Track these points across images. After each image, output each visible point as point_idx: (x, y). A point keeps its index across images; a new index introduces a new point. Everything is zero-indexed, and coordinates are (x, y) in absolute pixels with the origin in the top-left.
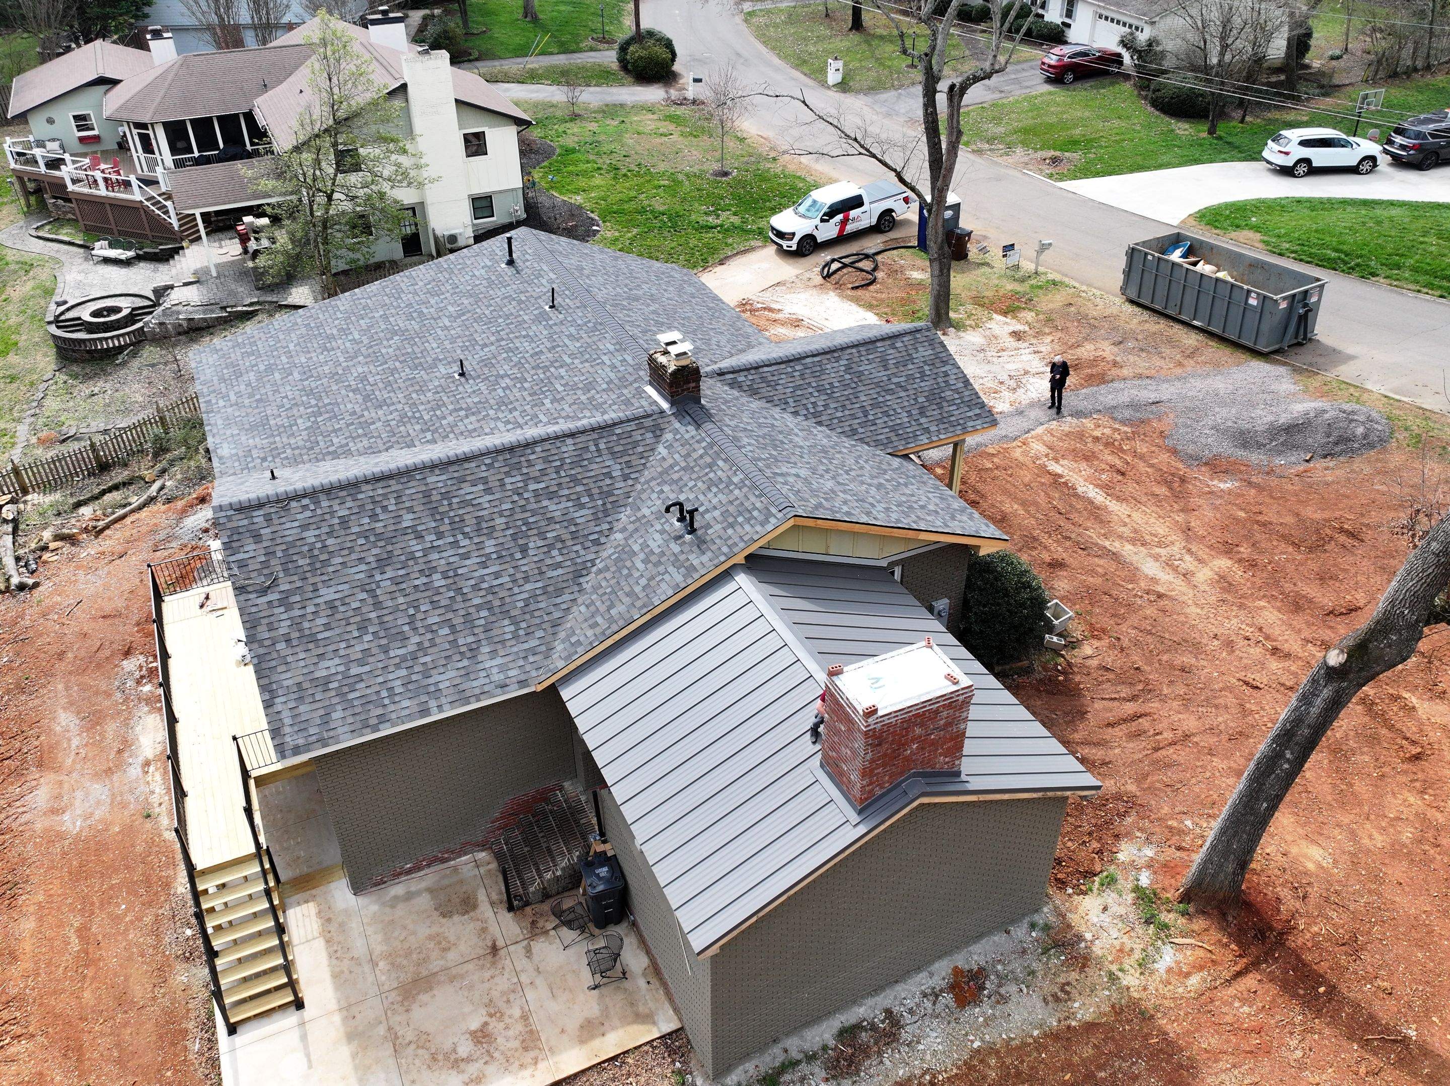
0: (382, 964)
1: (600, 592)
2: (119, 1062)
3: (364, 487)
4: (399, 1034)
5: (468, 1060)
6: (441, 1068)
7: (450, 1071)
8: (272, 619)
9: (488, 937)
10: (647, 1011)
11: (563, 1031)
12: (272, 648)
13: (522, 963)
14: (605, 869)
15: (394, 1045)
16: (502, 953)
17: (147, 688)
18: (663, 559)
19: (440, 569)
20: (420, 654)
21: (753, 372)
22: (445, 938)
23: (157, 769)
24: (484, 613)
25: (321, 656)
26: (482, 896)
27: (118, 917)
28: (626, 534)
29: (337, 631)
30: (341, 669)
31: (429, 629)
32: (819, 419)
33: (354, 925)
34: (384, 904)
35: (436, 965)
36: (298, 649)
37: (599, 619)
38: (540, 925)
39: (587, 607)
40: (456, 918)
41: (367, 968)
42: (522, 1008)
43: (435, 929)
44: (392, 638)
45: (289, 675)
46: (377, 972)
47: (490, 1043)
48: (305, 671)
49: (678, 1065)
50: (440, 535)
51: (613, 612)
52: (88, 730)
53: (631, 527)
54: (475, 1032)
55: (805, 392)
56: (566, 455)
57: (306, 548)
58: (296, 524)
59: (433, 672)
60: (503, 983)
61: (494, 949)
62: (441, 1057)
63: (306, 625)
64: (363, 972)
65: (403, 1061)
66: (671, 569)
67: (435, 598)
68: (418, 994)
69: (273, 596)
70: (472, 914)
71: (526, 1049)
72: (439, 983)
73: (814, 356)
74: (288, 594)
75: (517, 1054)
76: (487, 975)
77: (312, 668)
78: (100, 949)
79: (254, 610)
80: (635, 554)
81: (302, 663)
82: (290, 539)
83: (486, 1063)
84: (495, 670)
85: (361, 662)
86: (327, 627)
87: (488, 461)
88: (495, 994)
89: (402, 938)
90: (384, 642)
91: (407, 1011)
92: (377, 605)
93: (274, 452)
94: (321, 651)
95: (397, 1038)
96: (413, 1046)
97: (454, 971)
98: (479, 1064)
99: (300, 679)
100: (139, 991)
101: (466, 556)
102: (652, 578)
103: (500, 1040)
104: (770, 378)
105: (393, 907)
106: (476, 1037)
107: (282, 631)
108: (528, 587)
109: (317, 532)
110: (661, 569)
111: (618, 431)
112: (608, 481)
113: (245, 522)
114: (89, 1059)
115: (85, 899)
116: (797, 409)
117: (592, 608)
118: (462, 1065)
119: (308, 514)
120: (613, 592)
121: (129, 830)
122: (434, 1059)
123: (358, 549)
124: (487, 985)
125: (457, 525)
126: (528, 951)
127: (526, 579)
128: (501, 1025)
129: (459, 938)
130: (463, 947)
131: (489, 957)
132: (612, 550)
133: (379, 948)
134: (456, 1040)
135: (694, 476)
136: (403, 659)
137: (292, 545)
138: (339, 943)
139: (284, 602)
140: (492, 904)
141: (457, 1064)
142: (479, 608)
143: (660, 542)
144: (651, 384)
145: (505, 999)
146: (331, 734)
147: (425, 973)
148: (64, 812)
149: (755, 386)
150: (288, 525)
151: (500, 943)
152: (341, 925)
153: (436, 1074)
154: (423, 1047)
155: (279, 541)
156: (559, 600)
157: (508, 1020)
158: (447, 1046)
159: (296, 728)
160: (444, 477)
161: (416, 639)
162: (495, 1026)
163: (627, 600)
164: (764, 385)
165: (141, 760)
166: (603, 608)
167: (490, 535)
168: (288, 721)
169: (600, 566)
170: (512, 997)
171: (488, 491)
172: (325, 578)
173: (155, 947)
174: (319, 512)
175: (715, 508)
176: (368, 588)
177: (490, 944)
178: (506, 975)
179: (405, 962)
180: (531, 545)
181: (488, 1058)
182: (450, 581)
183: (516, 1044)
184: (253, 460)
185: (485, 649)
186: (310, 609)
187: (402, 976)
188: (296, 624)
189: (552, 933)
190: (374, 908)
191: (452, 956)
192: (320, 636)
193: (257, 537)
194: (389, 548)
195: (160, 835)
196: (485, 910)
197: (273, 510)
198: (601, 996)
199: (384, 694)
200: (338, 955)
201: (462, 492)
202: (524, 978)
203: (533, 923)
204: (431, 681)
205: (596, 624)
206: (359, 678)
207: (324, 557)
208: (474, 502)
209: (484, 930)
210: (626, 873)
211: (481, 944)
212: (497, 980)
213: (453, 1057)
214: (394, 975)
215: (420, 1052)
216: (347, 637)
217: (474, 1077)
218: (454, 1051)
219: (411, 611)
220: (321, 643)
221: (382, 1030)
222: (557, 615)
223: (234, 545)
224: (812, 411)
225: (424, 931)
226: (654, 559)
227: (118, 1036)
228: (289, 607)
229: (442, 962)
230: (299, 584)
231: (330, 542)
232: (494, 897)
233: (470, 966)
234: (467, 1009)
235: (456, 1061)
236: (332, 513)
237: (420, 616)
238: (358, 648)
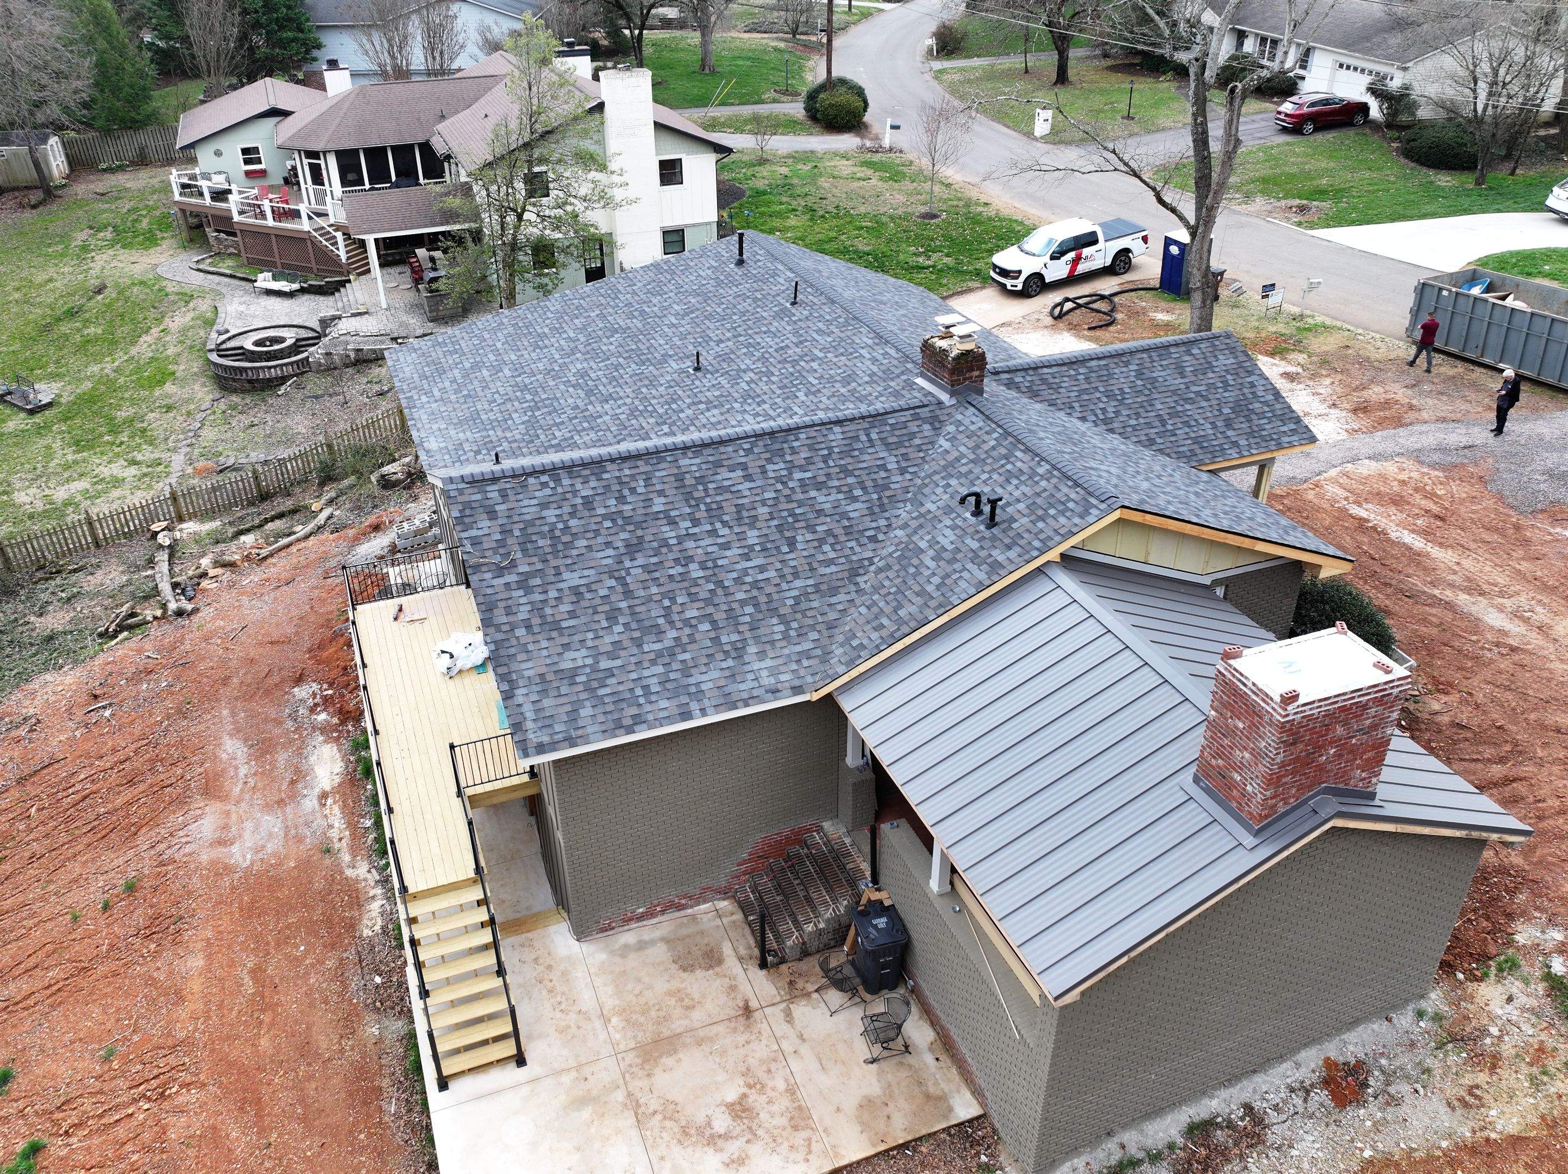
0: (615, 1020)
1: (883, 592)
2: (304, 1119)
3: (609, 466)
4: (642, 1101)
5: (726, 1137)
6: (694, 1144)
7: (706, 1149)
8: (510, 602)
9: (739, 997)
10: (939, 1093)
11: (838, 1110)
12: (510, 634)
13: (781, 1028)
14: (884, 920)
15: (636, 1114)
16: (758, 1015)
17: (323, 717)
18: (959, 556)
19: (697, 559)
20: (678, 650)
21: (1031, 372)
22: (687, 995)
23: (335, 802)
24: (749, 609)
25: (566, 646)
26: (727, 950)
27: (296, 958)
28: (909, 531)
29: (583, 619)
30: (589, 661)
31: (687, 622)
32: (1111, 426)
33: (579, 975)
34: (612, 953)
35: (679, 1025)
36: (539, 637)
37: (885, 621)
38: (800, 985)
39: (868, 608)
40: (699, 973)
41: (598, 1024)
42: (786, 1080)
43: (675, 984)
44: (646, 631)
45: (530, 664)
46: (610, 1029)
47: (751, 1119)
48: (548, 661)
49: (984, 1158)
50: (696, 522)
51: (902, 613)
52: (256, 759)
53: (914, 524)
54: (733, 1104)
55: (1092, 396)
56: (834, 444)
57: (546, 528)
58: (535, 502)
59: (693, 671)
60: (760, 1050)
61: (747, 1011)
62: (693, 1131)
63: (548, 611)
64: (594, 1029)
65: (648, 1133)
66: (969, 566)
67: (693, 590)
68: (661, 1056)
69: (511, 578)
70: (717, 969)
71: (795, 1128)
72: (684, 1045)
73: (1099, 359)
74: (527, 576)
75: (785, 1134)
76: (742, 1039)
77: (556, 659)
78: (278, 993)
79: (489, 591)
80: (922, 551)
81: (545, 653)
82: (528, 517)
83: (748, 1141)
84: (764, 673)
85: (612, 656)
86: (572, 615)
87: (746, 446)
88: (752, 1062)
89: (636, 992)
90: (637, 634)
91: (649, 1075)
92: (628, 594)
93: (489, 446)
94: (565, 640)
95: (638, 1105)
96: (659, 1117)
97: (701, 1033)
98: (741, 1142)
99: (543, 670)
100: (324, 1042)
101: (726, 546)
102: (948, 576)
103: (763, 1116)
104: (1052, 380)
105: (623, 956)
106: (733, 1110)
107: (521, 616)
108: (798, 583)
109: (558, 512)
110: (957, 566)
111: (892, 421)
112: (883, 474)
113: (478, 497)
114: (269, 1115)
115: (258, 938)
116: (1084, 414)
117: (875, 610)
118: (720, 1142)
119: (548, 491)
120: (899, 591)
121: (305, 865)
122: (685, 1132)
123: (603, 532)
124: (742, 1051)
125: (715, 513)
126: (789, 1016)
127: (796, 575)
128: (763, 1099)
129: (704, 996)
130: (709, 1006)
131: (741, 1019)
132: (893, 548)
133: (610, 1003)
134: (710, 1112)
135: (987, 468)
136: (659, 654)
137: (531, 523)
138: (563, 993)
139: (523, 584)
140: (741, 959)
141: (713, 1140)
142: (743, 603)
143: (953, 538)
144: (922, 375)
145: (765, 1068)
146: (580, 732)
147: (666, 1033)
148: (232, 844)
149: (1035, 388)
150: (526, 502)
151: (754, 1004)
152: (564, 974)
153: (690, 1149)
154: (671, 1119)
155: (516, 519)
156: (833, 600)
157: (771, 1094)
158: (700, 1119)
159: (540, 724)
160: (698, 461)
161: (672, 634)
162: (754, 1098)
163: (918, 600)
164: (1044, 387)
165: (317, 791)
166: (888, 609)
167: (752, 526)
168: (530, 715)
169: (881, 564)
170: (773, 1066)
171: (748, 478)
172: (569, 561)
173: (340, 994)
174: (560, 490)
175: (1018, 501)
176: (616, 574)
177: (741, 1004)
178: (764, 1042)
179: (642, 1019)
180: (799, 538)
181: (750, 1136)
182: (710, 572)
183: (783, 1121)
184: (465, 453)
185: (752, 649)
186: (553, 594)
187: (640, 1035)
188: (538, 609)
189: (815, 996)
190: (602, 956)
191: (698, 1015)
192: (564, 624)
193: (492, 514)
194: (640, 533)
195: (342, 873)
196: (732, 964)
197: (508, 486)
198: (880, 1073)
199: (639, 692)
200: (563, 1007)
201: (719, 477)
202: (785, 1045)
203: (791, 983)
204: (692, 680)
205: (882, 626)
206: (610, 673)
207: (566, 539)
208: (733, 489)
209: (733, 988)
210: (908, 925)
211: (730, 1003)
212: (754, 1045)
213: (707, 1133)
214: (630, 1034)
215: (668, 1124)
216: (595, 626)
217: (735, 1157)
218: (709, 1124)
219: (667, 603)
220: (566, 632)
221: (620, 1096)
222: (832, 616)
223: (467, 520)
224: (1101, 417)
225: (661, 986)
226: (946, 555)
227: (302, 1090)
228: (529, 590)
229: (686, 1022)
230: (539, 566)
231: (573, 523)
232: (743, 951)
233: (721, 1028)
234: (721, 1077)
235: (712, 1136)
236: (575, 493)
237: (676, 608)
238: (608, 639)
